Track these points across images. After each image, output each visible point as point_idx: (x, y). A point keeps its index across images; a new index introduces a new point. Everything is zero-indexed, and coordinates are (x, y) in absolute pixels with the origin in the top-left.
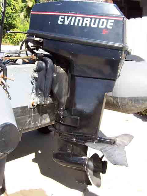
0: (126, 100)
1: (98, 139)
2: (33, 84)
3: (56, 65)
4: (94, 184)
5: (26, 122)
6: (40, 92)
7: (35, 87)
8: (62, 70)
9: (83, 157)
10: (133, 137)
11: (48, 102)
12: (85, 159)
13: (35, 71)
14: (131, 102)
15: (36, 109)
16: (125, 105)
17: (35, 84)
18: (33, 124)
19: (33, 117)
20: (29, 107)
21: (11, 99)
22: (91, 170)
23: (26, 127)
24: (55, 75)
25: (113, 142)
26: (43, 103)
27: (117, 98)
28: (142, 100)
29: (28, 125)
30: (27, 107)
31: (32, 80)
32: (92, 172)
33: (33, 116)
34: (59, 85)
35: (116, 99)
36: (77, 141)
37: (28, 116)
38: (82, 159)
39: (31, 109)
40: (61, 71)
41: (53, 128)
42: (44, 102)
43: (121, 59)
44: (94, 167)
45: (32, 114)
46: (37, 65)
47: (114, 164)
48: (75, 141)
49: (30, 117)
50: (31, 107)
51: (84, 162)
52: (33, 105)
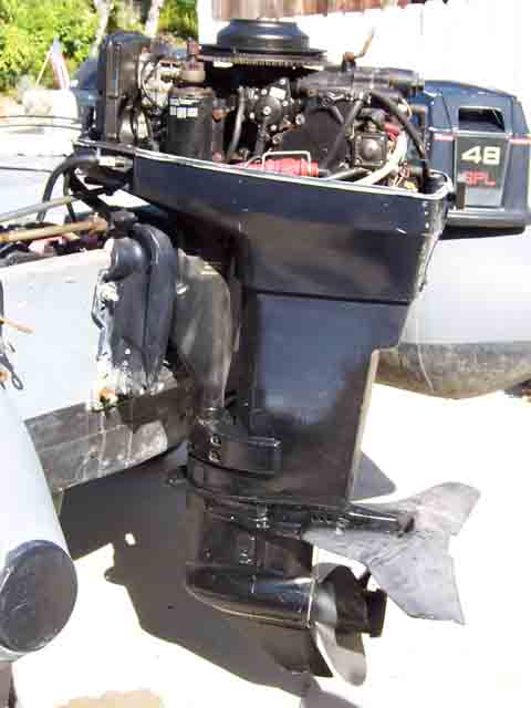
0: (449, 355)
1: (352, 514)
2: (100, 326)
3: (185, 251)
4: (341, 674)
5: (82, 458)
6: (128, 352)
7: (107, 336)
8: (207, 271)
9: (300, 581)
10: (477, 495)
11: (161, 387)
12: (304, 588)
13: (106, 279)
14: (464, 362)
15: (114, 409)
16: (444, 374)
17: (109, 324)
18: (106, 463)
19: (104, 441)
20: (88, 408)
21: (21, 388)
22: (328, 624)
23: (81, 476)
24: (182, 291)
25: (404, 521)
26: (142, 392)
27: (415, 347)
28: (507, 354)
29: (88, 470)
30: (81, 408)
31: (94, 311)
32: (331, 634)
33: (104, 436)
34: (199, 326)
35: (412, 350)
36: (272, 526)
37: (87, 437)
38: (296, 587)
39: (98, 412)
40: (204, 273)
41: (184, 481)
42: (145, 388)
43: (427, 231)
44: (340, 613)
45: (103, 431)
46: (113, 254)
47: (413, 616)
48: (265, 526)
49: (92, 441)
50: (98, 406)
51: (302, 597)
52: (103, 400)
